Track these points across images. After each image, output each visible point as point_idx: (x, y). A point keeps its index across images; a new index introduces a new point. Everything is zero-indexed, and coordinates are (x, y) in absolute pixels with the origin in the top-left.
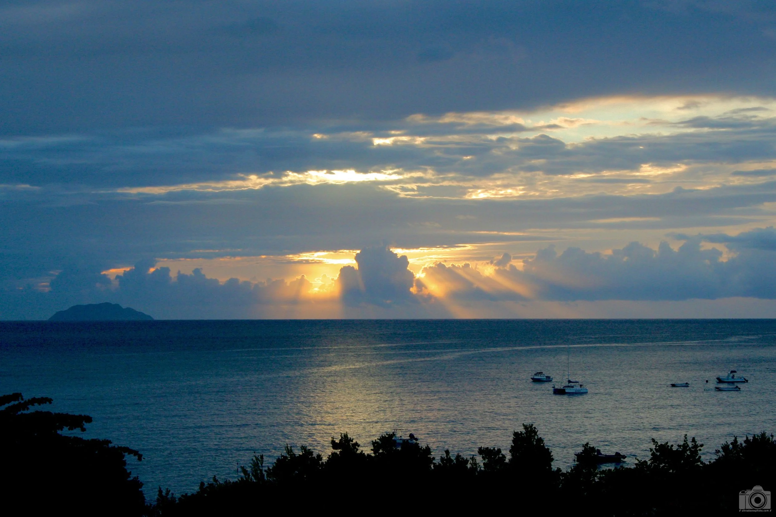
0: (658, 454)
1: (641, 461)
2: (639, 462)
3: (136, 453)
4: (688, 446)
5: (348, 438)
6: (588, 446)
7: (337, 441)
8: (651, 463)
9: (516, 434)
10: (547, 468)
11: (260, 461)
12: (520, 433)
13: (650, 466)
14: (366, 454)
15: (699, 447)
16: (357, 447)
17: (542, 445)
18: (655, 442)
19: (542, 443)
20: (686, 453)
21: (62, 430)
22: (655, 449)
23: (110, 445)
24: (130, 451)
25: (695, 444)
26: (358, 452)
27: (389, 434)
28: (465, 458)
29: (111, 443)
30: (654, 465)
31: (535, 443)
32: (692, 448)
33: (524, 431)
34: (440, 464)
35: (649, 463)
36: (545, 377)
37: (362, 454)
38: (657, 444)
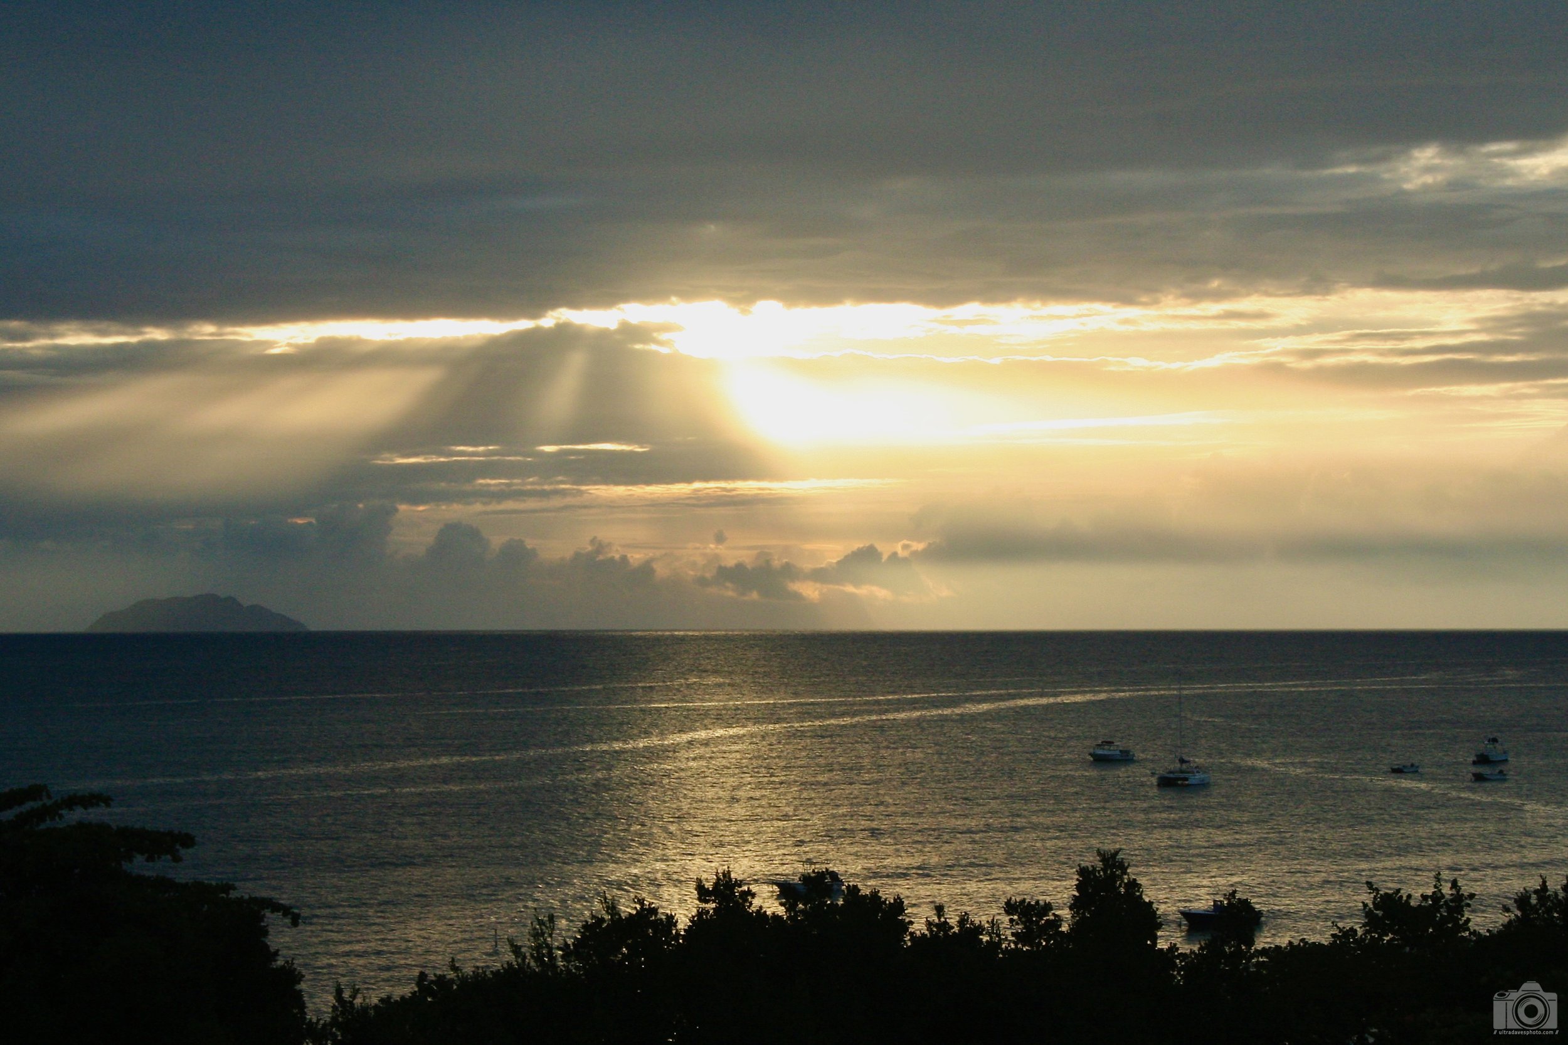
0: (1380, 913)
1: (1344, 928)
2: (1340, 930)
3: (286, 910)
4: (1443, 896)
5: (730, 879)
6: (1234, 897)
7: (709, 885)
8: (1366, 932)
9: (1083, 872)
10: (1149, 942)
11: (547, 927)
12: (1090, 869)
13: (1362, 940)
14: (769, 913)
15: (1466, 898)
16: (749, 898)
17: (1138, 894)
18: (1373, 890)
19: (1138, 891)
20: (1439, 912)
21: (131, 861)
22: (1374, 903)
23: (233, 894)
24: (275, 907)
25: (1458, 891)
26: (753, 909)
27: (818, 872)
28: (977, 923)
29: (234, 888)
30: (1371, 936)
31: (1122, 890)
32: (1452, 901)
33: (1100, 865)
34: (923, 934)
35: (1360, 932)
36: (1118, 753)
37: (761, 914)
38: (1377, 893)
